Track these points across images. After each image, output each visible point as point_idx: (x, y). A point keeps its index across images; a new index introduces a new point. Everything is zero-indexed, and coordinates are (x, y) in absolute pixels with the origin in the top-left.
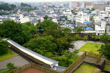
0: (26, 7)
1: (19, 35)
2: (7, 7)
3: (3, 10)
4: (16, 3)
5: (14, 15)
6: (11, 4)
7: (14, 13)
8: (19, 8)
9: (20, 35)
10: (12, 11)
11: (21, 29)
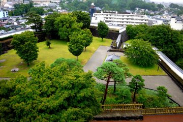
0: (176, 9)
1: (171, 47)
2: (153, 6)
3: (147, 10)
4: (163, 2)
5: (159, 17)
6: (158, 3)
7: (159, 14)
8: (166, 10)
9: (173, 47)
10: (157, 12)
11: (177, 39)
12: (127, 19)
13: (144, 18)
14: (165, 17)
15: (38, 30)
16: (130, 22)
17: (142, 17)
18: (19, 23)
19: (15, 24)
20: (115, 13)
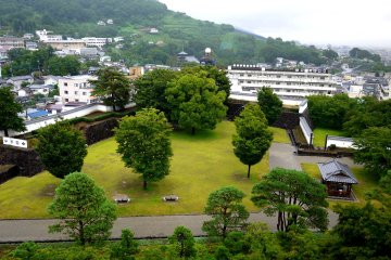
12: (289, 83)
13: (327, 80)
14: (348, 77)
15: (117, 108)
16: (294, 90)
17: (323, 78)
18: (30, 91)
19: (22, 93)
20: (259, 69)
